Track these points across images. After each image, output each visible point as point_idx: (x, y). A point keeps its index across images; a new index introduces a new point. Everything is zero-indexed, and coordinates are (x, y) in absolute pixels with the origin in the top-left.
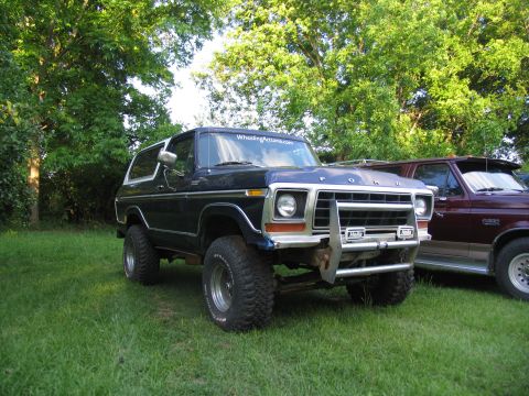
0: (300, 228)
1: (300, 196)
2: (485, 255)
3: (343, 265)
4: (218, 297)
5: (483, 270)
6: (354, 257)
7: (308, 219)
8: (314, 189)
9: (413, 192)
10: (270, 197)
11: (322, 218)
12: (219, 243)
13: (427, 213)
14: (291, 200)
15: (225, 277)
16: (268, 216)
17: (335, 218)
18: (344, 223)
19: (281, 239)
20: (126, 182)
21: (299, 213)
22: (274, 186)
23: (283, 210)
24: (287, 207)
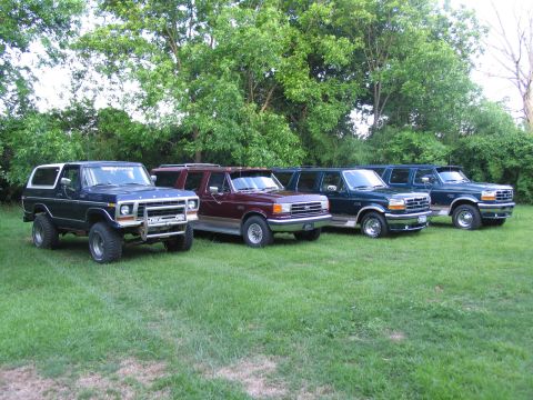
0: (132, 218)
1: (131, 206)
2: (238, 225)
3: (149, 233)
4: (97, 250)
5: (237, 232)
6: (159, 229)
7: (134, 215)
8: (137, 202)
9: (186, 198)
10: (118, 208)
11: (140, 214)
12: (96, 225)
13: (196, 207)
14: (127, 208)
15: (100, 241)
16: (117, 214)
17: (146, 214)
18: (149, 215)
19: (123, 224)
20: (30, 186)
21: (130, 212)
22: (119, 203)
23: (123, 212)
24: (125, 210)
